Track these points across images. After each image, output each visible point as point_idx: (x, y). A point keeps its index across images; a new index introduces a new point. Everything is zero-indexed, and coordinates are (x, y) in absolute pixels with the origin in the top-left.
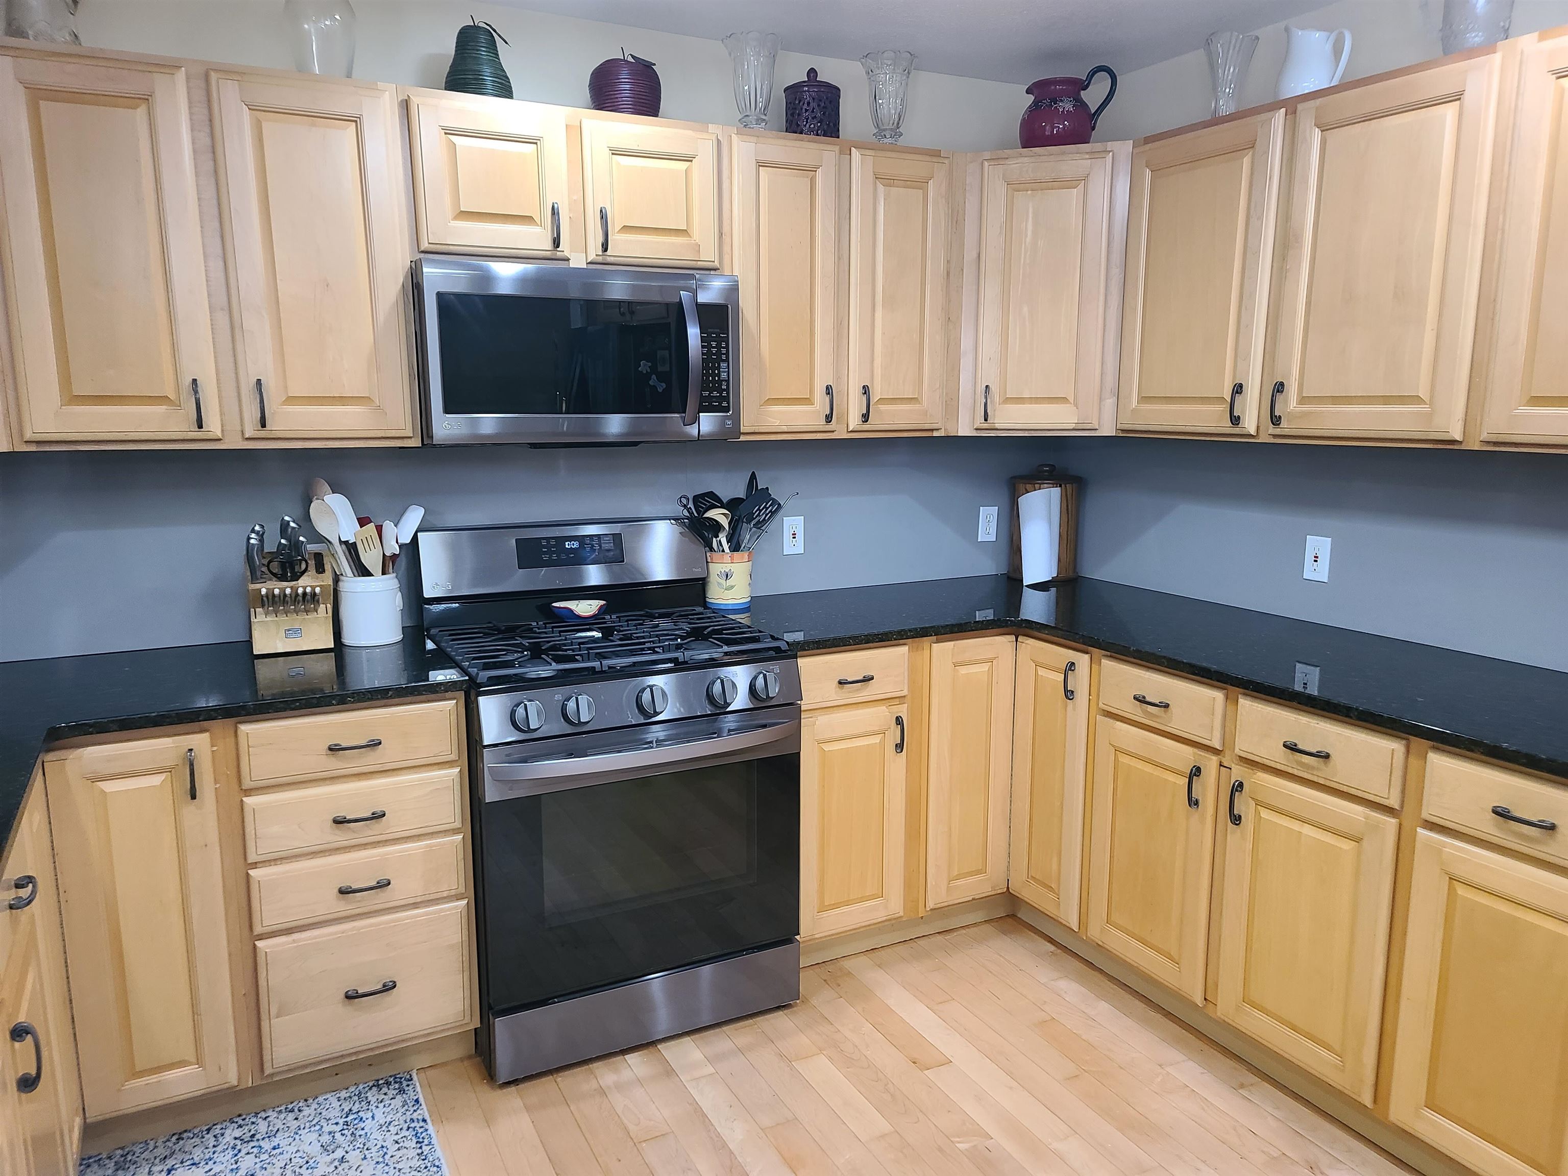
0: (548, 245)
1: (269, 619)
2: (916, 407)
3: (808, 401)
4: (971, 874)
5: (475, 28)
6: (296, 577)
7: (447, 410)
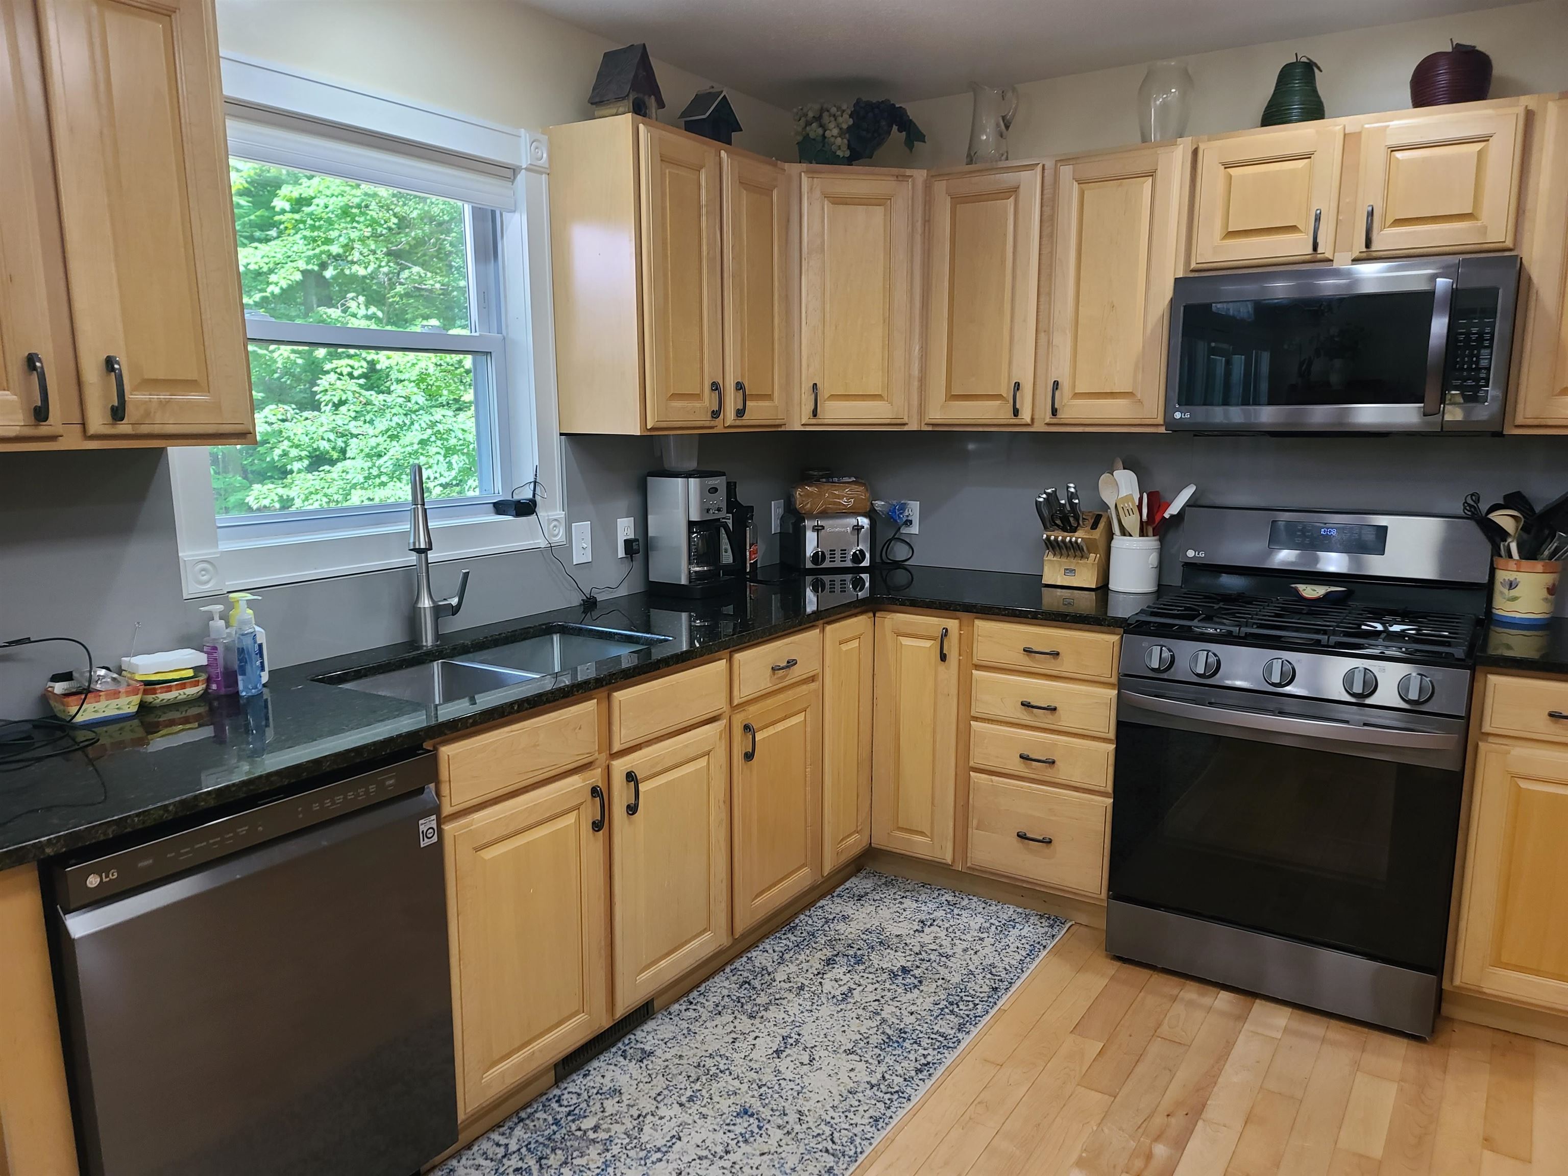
1: (1055, 559)
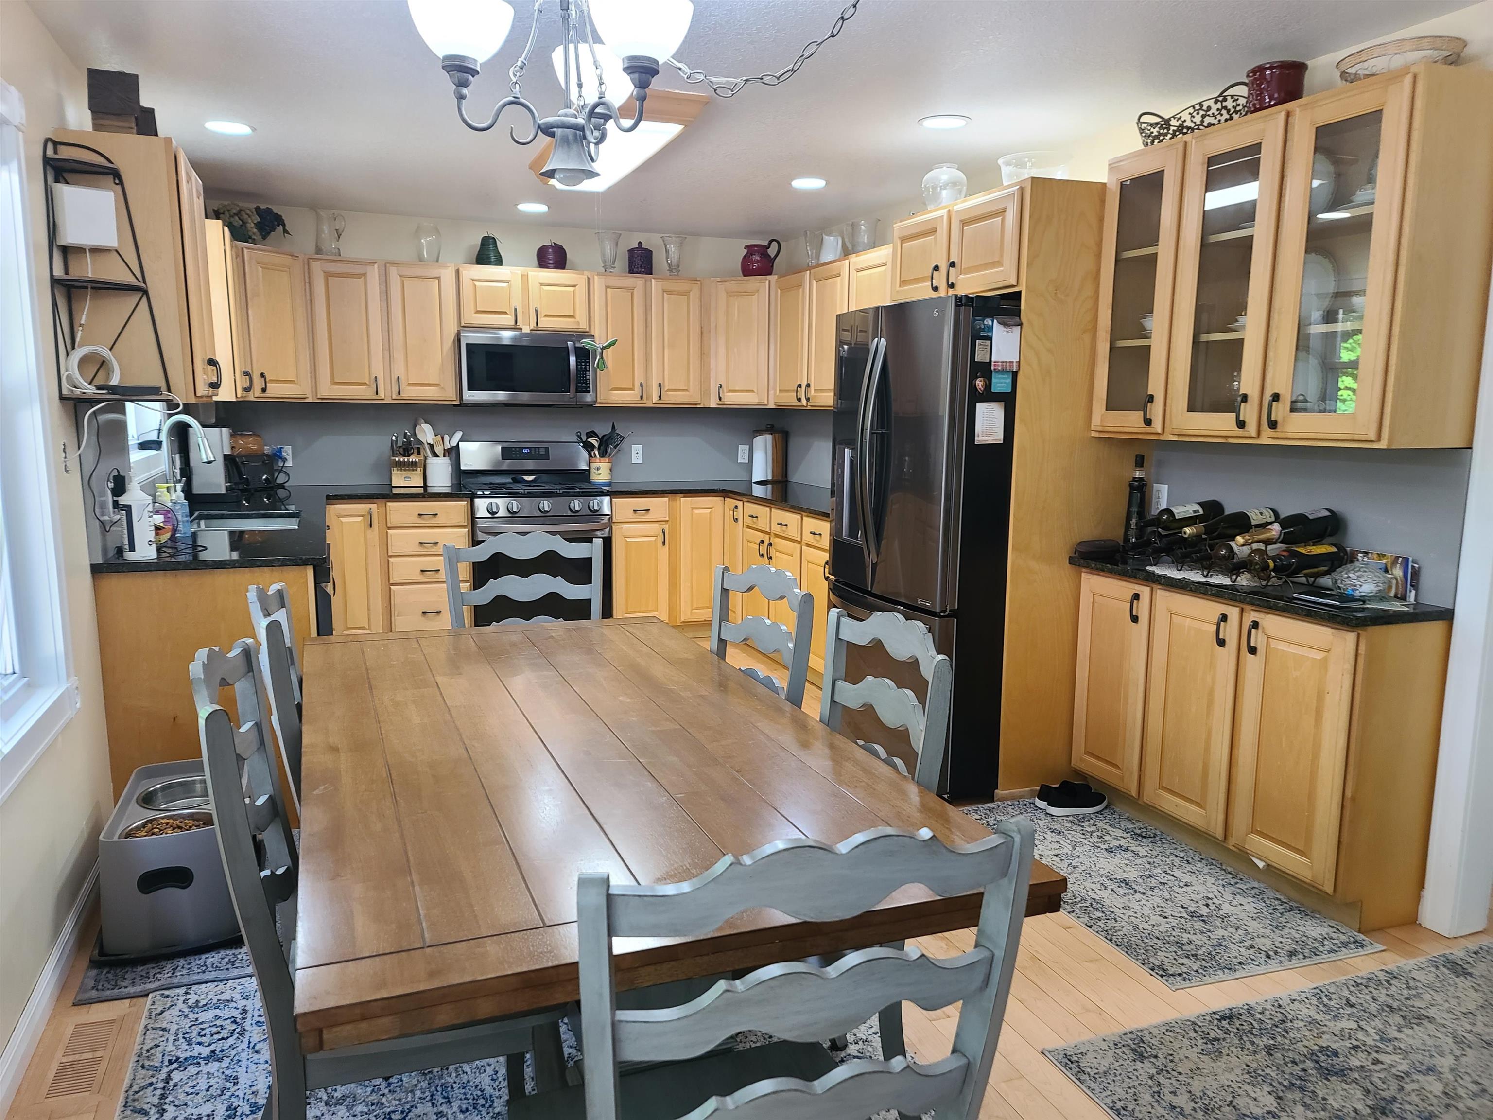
0: (513, 323)
2: (687, 393)
3: (632, 389)
4: (703, 608)
5: (489, 237)
6: (409, 456)
7: (469, 389)
